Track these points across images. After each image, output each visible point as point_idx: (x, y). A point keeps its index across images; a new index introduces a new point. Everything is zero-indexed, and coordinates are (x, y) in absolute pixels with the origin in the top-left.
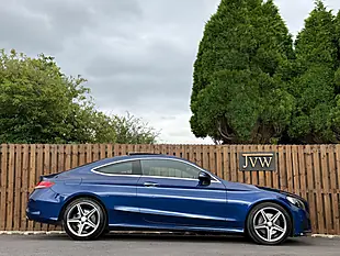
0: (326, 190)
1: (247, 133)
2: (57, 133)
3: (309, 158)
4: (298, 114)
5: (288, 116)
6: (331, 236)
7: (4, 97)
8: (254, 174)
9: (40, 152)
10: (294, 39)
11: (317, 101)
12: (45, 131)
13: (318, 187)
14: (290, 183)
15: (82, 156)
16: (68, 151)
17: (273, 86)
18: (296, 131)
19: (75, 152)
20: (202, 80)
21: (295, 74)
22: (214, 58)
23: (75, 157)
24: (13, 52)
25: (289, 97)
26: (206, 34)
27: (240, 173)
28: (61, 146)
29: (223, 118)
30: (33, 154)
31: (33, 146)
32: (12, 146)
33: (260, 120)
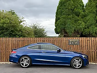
0: (93, 50)
1: (71, 34)
2: (17, 34)
3: (88, 41)
4: (86, 28)
5: (83, 29)
6: (94, 63)
7: (1, 25)
8: (73, 46)
9: (12, 40)
10: (85, 5)
11: (91, 25)
12: (13, 34)
13: (91, 49)
14: (83, 48)
15: (24, 41)
16: (20, 40)
17: (78, 20)
18: (85, 33)
19: (22, 40)
20: (58, 18)
21: (85, 16)
22: (62, 12)
23: (22, 41)
24: (3, 11)
25: (83, 23)
26: (59, 4)
27: (69, 46)
28: (18, 38)
29: (64, 29)
30: (10, 41)
31: (10, 38)
32: (4, 38)
33: (75, 30)
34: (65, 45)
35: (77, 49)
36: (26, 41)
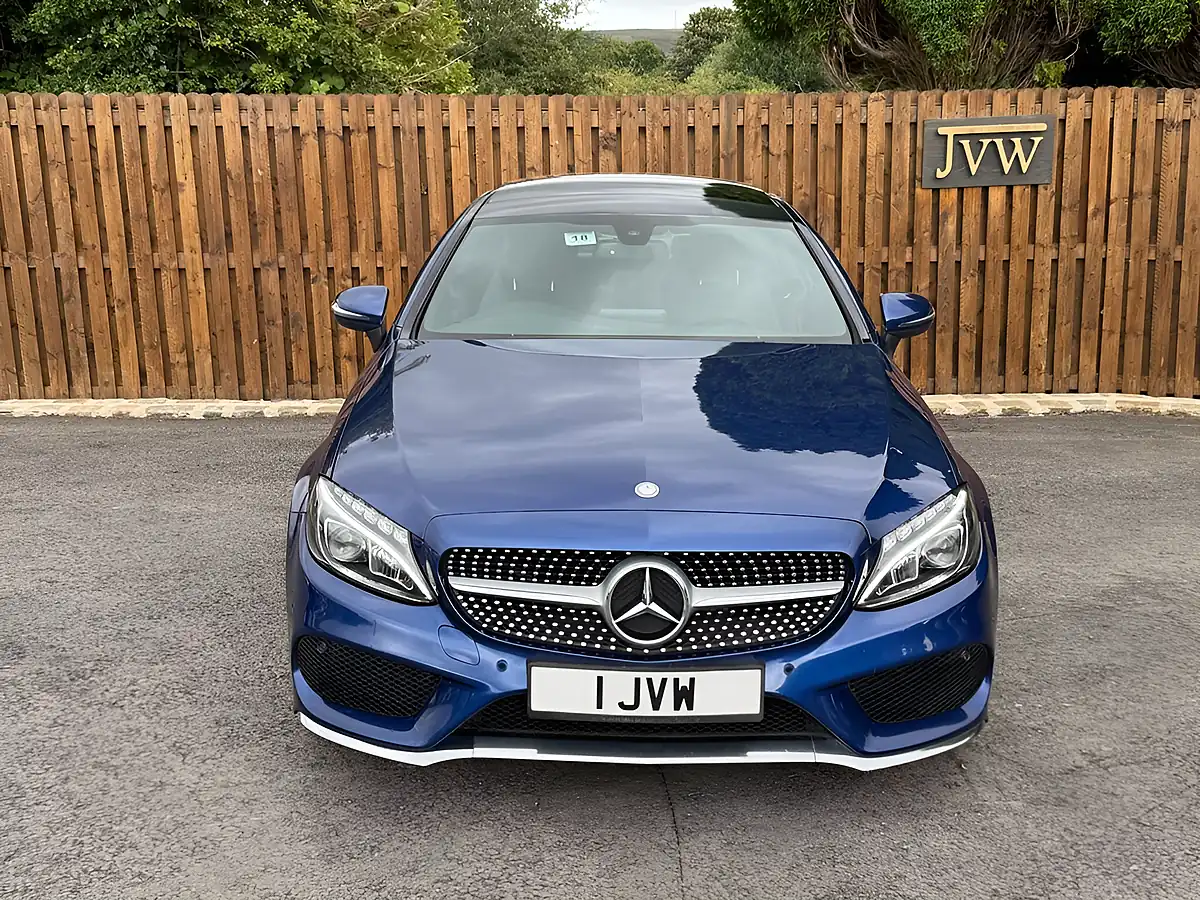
8: (974, 197)
9: (207, 123)
13: (1192, 239)
14: (1095, 225)
15: (359, 141)
19: (332, 124)
23: (333, 145)
27: (923, 195)
28: (280, 101)
30: (180, 133)
31: (177, 101)
32: (100, 100)
34: (875, 186)
35: (1020, 236)
36: (383, 137)
